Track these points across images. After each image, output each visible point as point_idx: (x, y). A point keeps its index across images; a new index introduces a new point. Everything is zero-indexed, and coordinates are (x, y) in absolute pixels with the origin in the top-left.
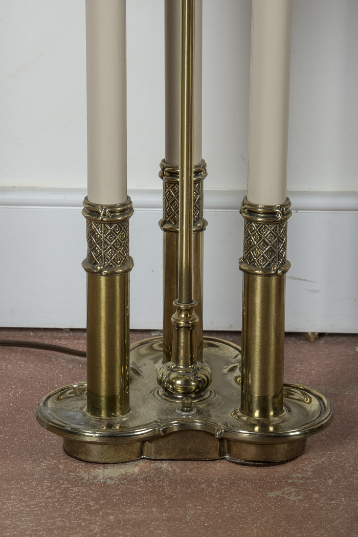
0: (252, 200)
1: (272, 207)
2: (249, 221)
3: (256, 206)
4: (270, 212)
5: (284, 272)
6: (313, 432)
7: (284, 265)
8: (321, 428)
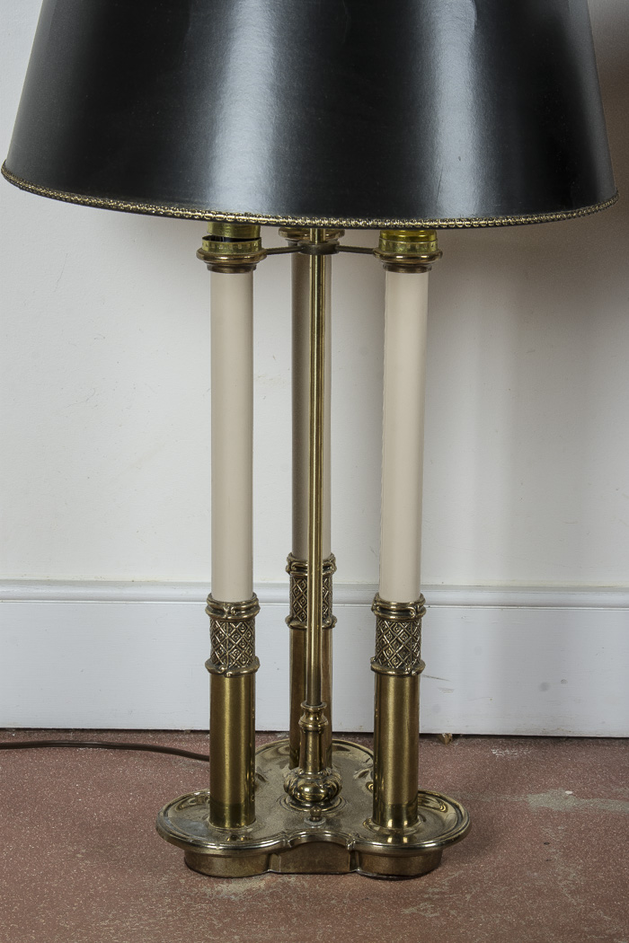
0: (384, 597)
1: (405, 605)
2: (381, 619)
3: (389, 603)
4: (403, 610)
5: (418, 673)
6: (449, 843)
7: (419, 666)
8: (458, 839)
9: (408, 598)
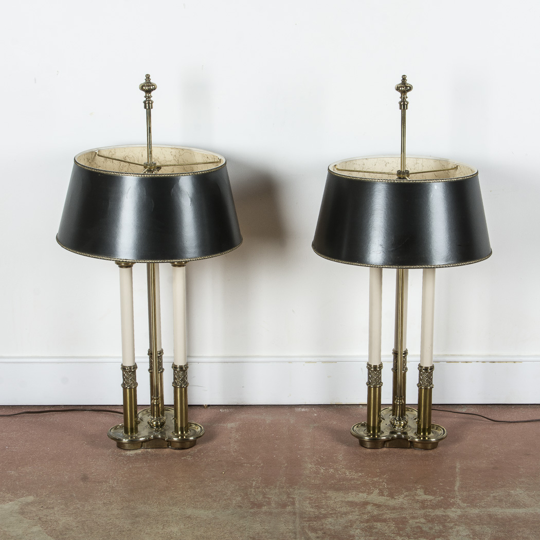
0: (175, 364)
1: (182, 366)
2: (174, 370)
3: (177, 366)
4: (181, 367)
5: (186, 387)
6: (197, 438)
7: (187, 384)
8: (200, 436)
9: (183, 364)
